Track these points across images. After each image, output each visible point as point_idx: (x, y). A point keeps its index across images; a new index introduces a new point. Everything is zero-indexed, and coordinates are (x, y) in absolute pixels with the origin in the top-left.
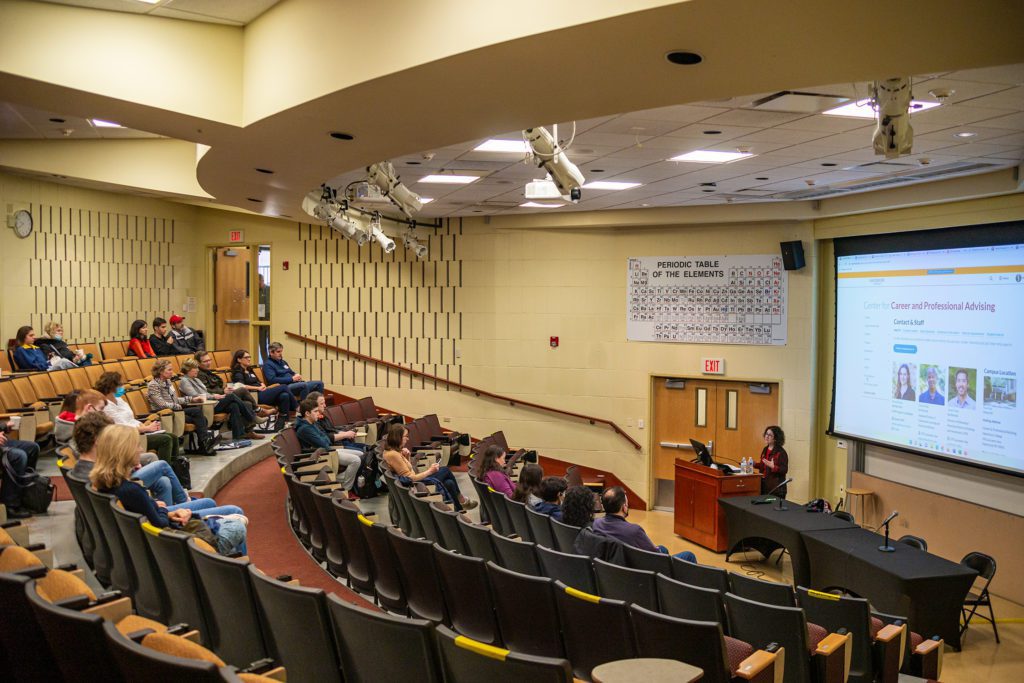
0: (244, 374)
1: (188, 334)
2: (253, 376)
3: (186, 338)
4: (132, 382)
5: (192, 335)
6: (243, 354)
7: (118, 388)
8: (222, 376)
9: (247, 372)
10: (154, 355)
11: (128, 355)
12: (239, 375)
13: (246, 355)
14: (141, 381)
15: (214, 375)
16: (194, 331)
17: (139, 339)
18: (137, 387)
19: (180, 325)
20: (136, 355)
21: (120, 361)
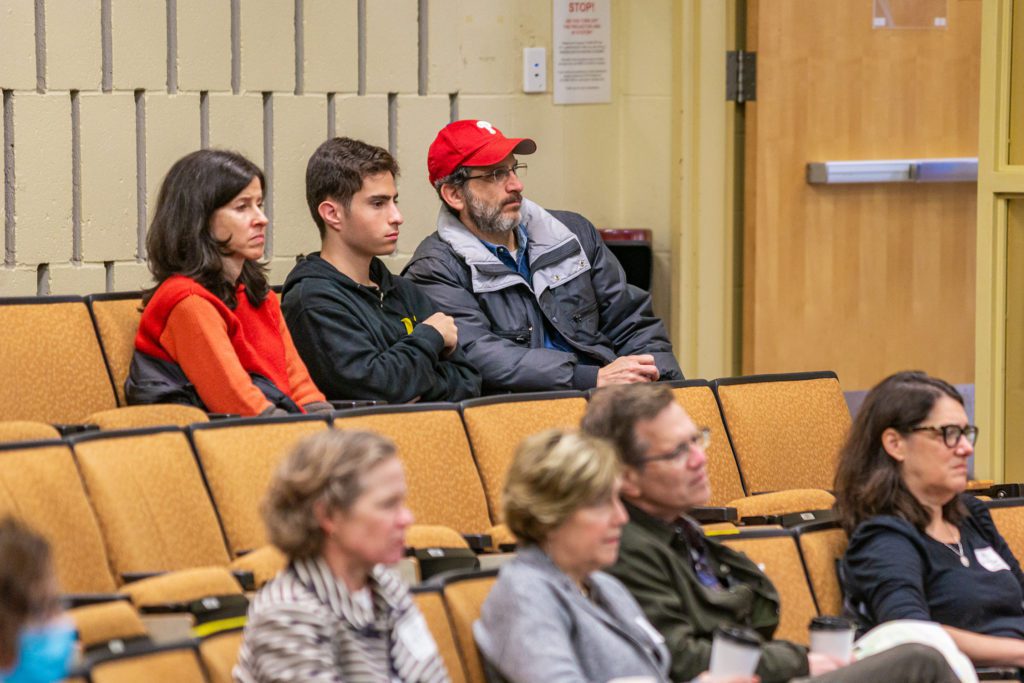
0: (925, 549)
1: (554, 259)
2: (990, 560)
3: (541, 282)
4: (149, 591)
5: (577, 266)
6: (926, 406)
7: (30, 633)
8: (769, 556)
9: (943, 532)
10: (310, 394)
11: (132, 397)
12: (893, 557)
13: (947, 412)
14: (212, 579)
15: (716, 551)
16: (589, 236)
17: (213, 281)
18: (181, 627)
19: (499, 191)
20: (187, 395)
21: (73, 434)
